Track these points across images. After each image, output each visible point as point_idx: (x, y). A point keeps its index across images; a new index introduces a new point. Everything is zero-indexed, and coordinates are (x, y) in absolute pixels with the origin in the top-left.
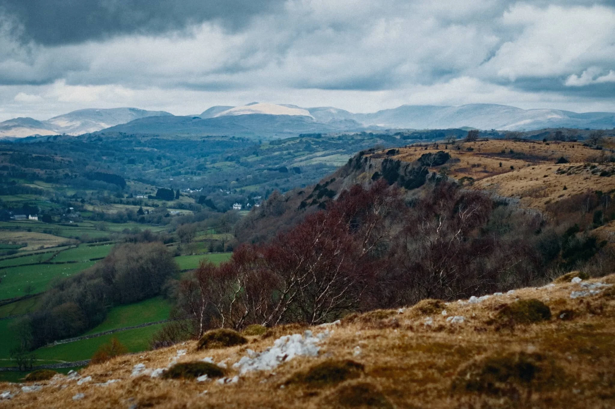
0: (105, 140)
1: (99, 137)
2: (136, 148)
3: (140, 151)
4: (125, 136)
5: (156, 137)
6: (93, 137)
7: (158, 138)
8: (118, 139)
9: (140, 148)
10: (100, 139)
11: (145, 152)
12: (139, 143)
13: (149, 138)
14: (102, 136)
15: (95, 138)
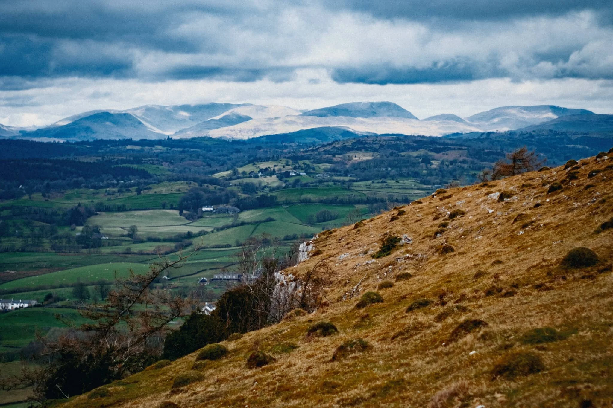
0: (537, 138)
1: (530, 134)
2: (569, 146)
3: (573, 148)
4: (556, 134)
5: (585, 135)
6: (525, 134)
7: (588, 136)
8: (549, 137)
9: (572, 146)
10: (532, 136)
11: (579, 149)
12: (570, 141)
13: (580, 136)
14: (533, 133)
15: (527, 135)
